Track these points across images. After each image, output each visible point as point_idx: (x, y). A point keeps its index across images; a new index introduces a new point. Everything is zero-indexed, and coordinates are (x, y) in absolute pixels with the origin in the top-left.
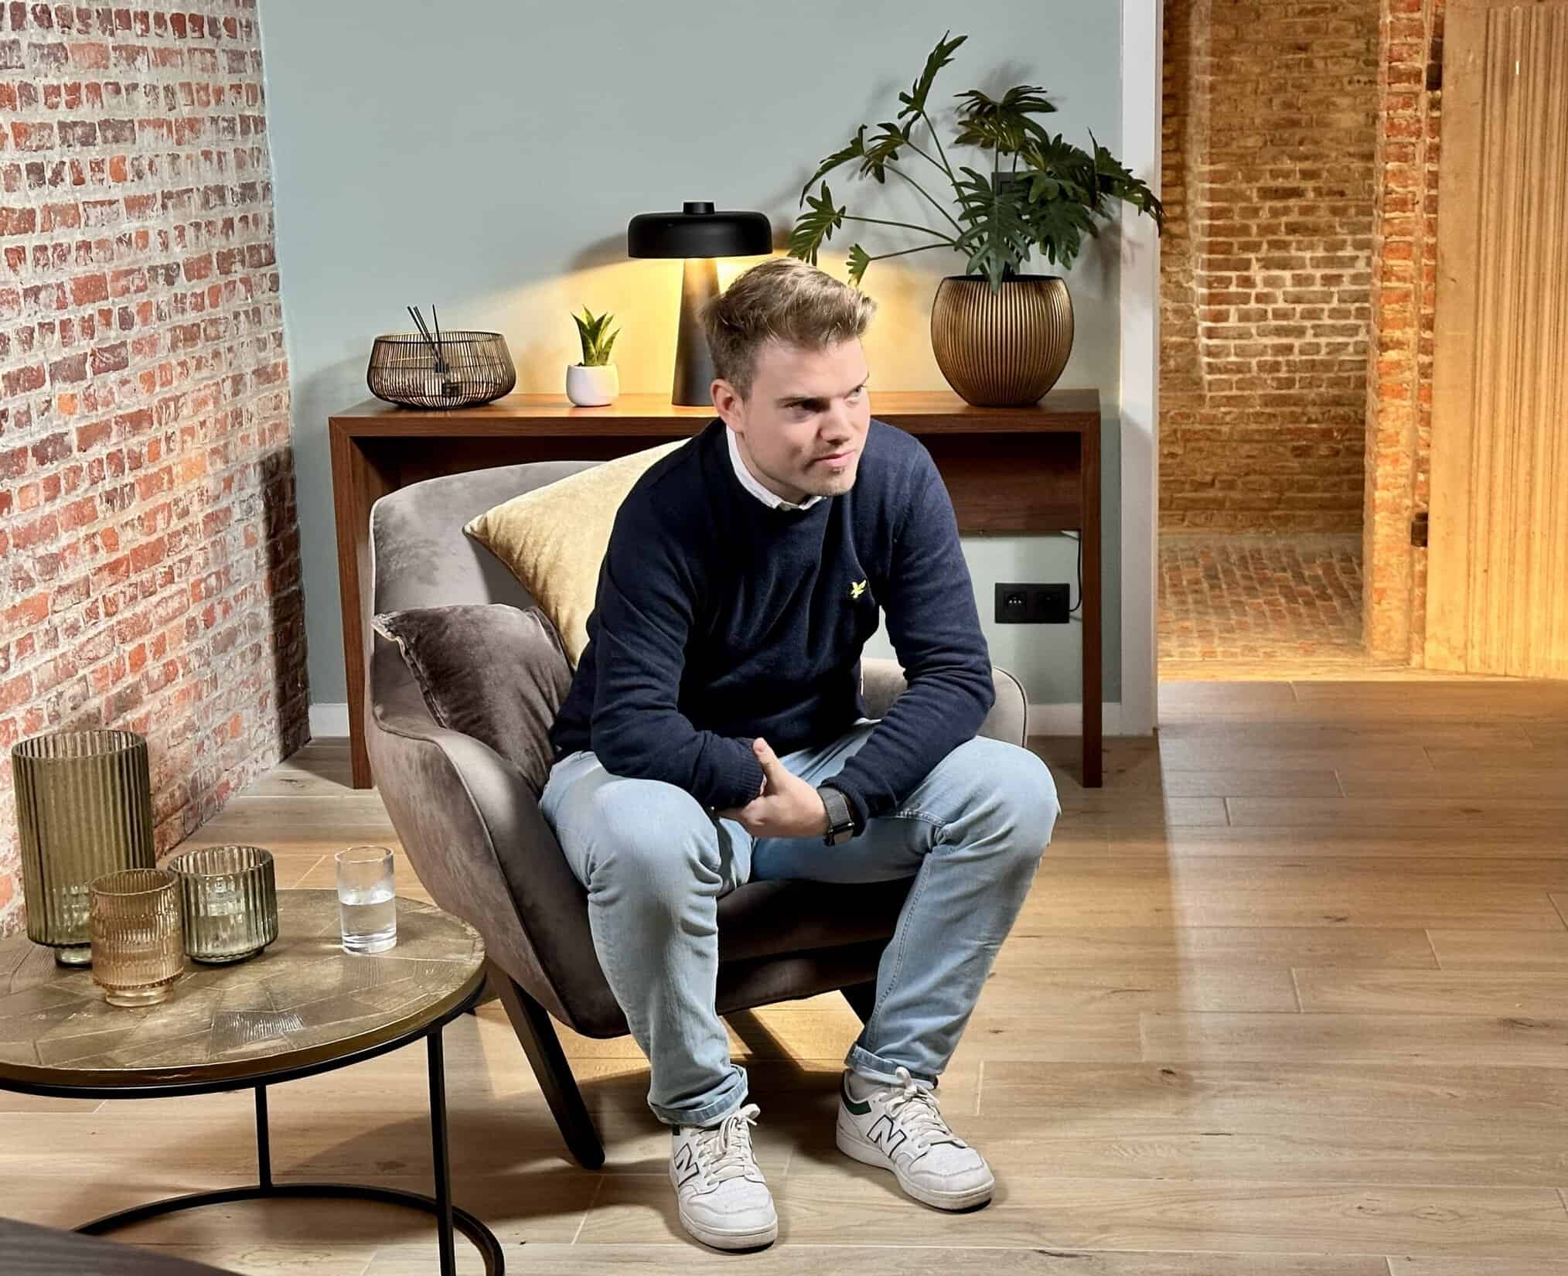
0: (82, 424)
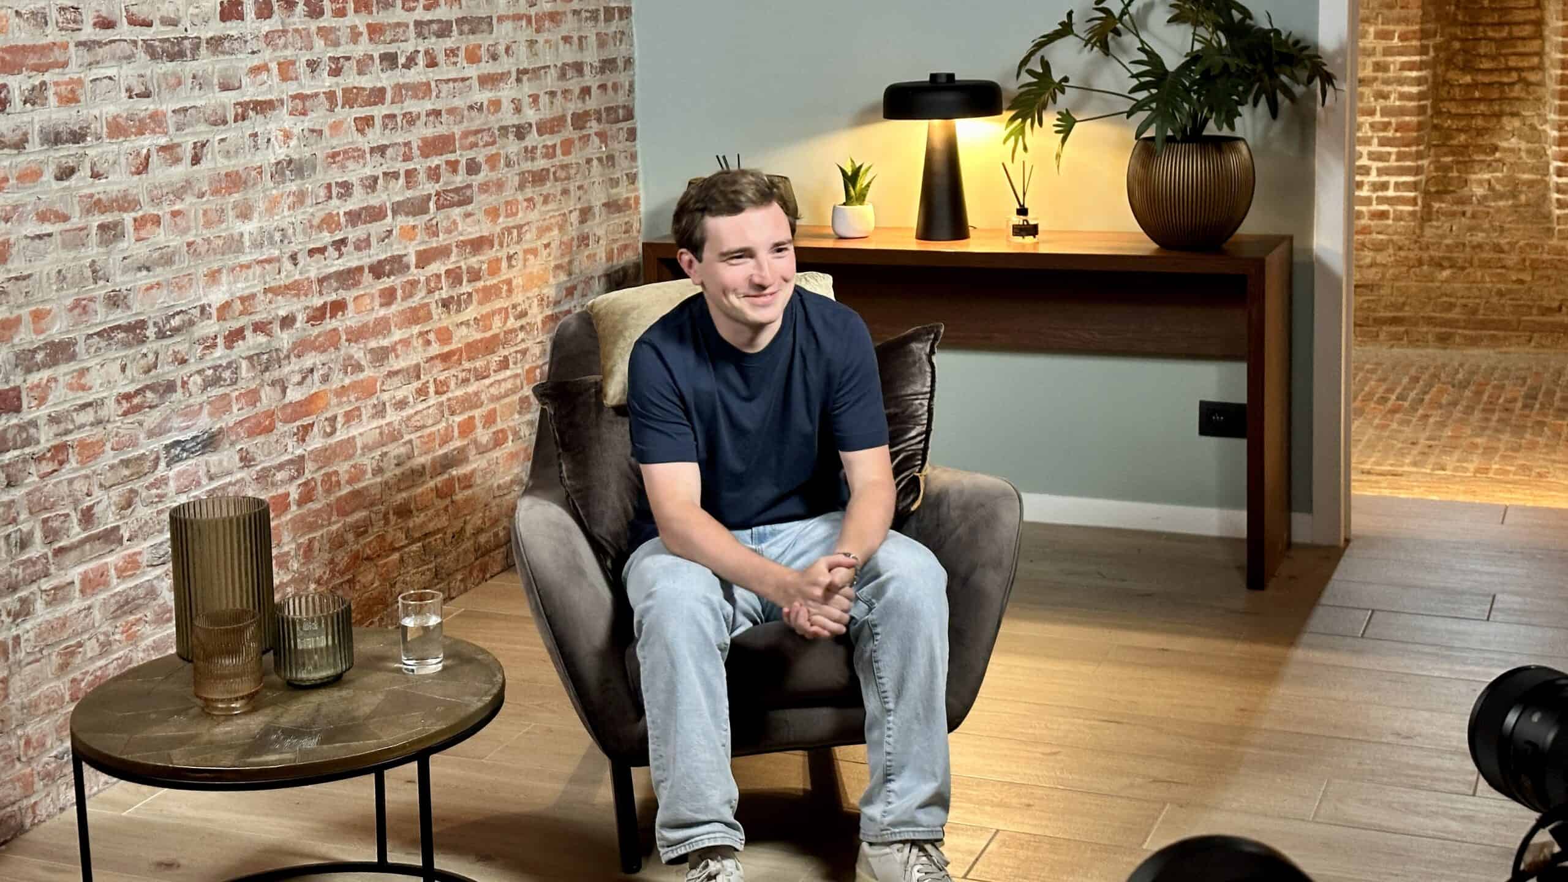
0: (422, 248)
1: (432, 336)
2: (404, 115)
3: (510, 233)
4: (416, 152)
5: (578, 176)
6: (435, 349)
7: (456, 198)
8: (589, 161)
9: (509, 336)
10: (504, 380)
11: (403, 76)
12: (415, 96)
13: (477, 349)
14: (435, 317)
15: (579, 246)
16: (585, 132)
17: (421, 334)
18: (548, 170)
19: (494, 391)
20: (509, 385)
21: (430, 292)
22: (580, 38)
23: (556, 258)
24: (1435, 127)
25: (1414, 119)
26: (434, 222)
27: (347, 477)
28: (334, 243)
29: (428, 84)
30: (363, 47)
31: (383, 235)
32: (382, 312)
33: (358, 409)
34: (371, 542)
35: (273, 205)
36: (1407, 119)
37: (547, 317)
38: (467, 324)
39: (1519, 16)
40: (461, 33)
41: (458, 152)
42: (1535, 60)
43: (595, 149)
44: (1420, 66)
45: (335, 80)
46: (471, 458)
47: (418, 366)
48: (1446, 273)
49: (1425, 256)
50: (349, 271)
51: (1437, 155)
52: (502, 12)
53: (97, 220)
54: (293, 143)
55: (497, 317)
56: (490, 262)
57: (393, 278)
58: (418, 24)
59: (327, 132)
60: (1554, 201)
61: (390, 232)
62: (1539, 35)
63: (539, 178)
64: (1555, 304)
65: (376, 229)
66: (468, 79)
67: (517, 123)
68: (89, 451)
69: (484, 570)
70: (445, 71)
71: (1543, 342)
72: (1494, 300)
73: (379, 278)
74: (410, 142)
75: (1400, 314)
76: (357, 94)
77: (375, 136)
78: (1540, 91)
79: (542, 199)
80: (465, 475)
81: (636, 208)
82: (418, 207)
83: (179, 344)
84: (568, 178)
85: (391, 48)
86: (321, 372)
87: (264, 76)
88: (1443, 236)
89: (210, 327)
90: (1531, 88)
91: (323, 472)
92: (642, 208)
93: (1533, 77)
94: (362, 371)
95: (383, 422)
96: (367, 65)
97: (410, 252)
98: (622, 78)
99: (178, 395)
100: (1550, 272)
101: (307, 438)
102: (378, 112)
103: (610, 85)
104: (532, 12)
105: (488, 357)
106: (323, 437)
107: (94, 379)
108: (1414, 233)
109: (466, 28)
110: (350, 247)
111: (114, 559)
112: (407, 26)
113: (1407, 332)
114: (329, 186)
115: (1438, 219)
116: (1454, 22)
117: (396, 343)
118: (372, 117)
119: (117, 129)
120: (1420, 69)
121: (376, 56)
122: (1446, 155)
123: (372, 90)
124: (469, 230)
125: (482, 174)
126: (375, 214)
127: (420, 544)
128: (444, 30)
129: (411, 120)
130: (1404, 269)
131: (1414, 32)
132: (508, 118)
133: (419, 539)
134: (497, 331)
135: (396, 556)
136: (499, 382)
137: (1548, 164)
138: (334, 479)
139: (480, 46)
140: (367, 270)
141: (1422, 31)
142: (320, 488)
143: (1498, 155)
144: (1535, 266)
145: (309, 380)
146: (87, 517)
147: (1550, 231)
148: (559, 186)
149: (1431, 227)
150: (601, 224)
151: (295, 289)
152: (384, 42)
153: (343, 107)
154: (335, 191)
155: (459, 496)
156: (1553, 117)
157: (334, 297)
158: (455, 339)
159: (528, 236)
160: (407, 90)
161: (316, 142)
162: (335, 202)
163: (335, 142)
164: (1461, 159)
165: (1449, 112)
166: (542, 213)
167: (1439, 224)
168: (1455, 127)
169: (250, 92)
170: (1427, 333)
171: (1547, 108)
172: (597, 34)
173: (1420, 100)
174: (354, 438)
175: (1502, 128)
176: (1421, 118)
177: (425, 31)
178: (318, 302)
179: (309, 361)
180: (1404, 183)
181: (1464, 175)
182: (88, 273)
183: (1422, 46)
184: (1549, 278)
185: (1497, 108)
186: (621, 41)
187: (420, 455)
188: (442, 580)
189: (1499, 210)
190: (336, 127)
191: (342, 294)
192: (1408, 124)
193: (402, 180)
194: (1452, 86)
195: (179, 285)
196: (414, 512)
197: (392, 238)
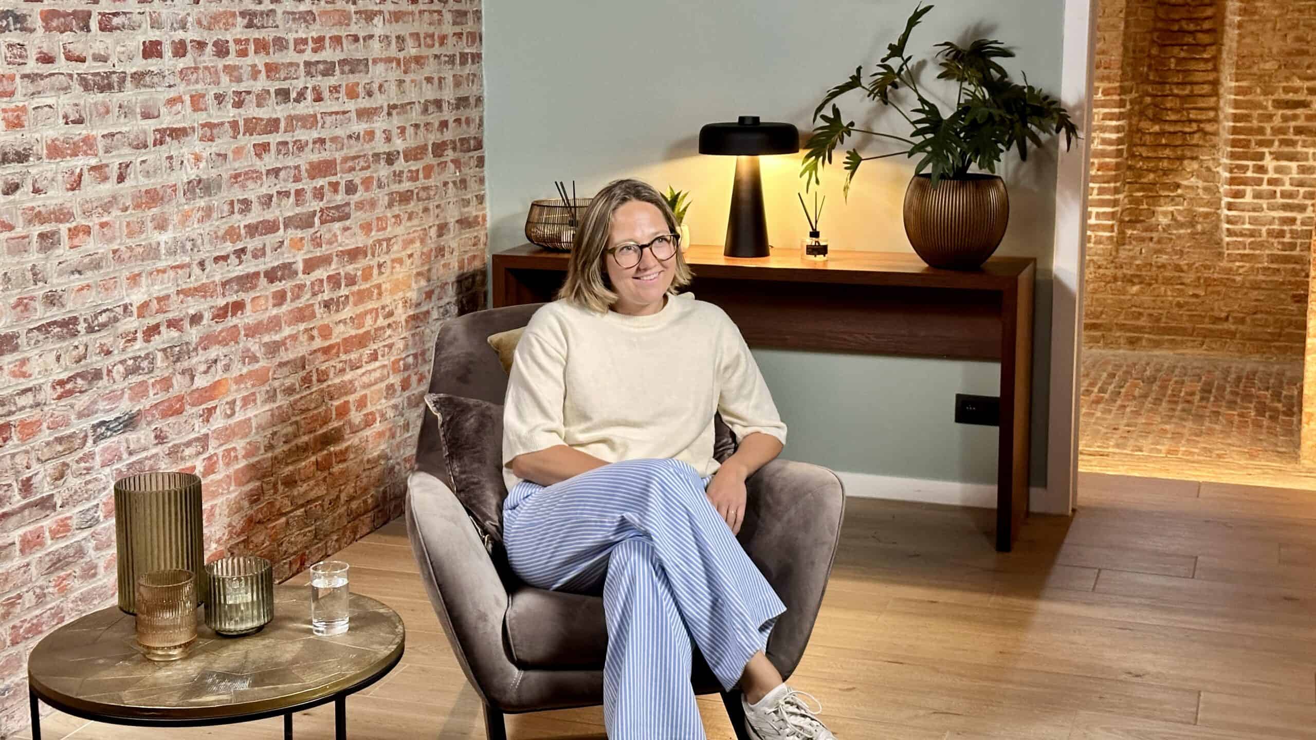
1: (315, 333)
2: (295, 142)
3: (380, 245)
4: (304, 174)
5: (437, 197)
6: (318, 343)
7: (337, 215)
8: (445, 184)
9: (379, 333)
10: (374, 370)
11: (293, 108)
12: (304, 127)
13: (352, 343)
14: (318, 316)
15: (436, 257)
16: (442, 159)
17: (306, 330)
18: (412, 192)
19: (365, 379)
20: (377, 374)
21: (314, 294)
22: (440, 80)
23: (417, 267)
24: (1130, 168)
25: (1113, 160)
26: (318, 234)
27: (243, 453)
28: (236, 252)
29: (315, 116)
30: (261, 83)
31: (276, 246)
32: (275, 311)
33: (254, 394)
34: (262, 508)
35: (186, 218)
36: (1107, 160)
37: (409, 317)
38: (343, 321)
39: (1199, 77)
40: (343, 73)
41: (339, 175)
42: (1212, 114)
43: (451, 173)
44: (1119, 117)
45: (237, 111)
46: (346, 437)
47: (303, 358)
48: (1135, 288)
49: (1119, 273)
50: (248, 276)
51: (1131, 191)
52: (375, 56)
53: (37, 229)
54: (202, 165)
55: (369, 317)
56: (364, 270)
57: (284, 282)
58: (308, 64)
59: (230, 156)
60: (1224, 230)
61: (282, 242)
62: (1215, 93)
63: (405, 197)
64: (1223, 315)
65: (270, 240)
66: (347, 112)
67: (387, 151)
68: (29, 429)
69: (355, 532)
70: (329, 105)
71: (1214, 346)
72: (1175, 310)
73: (272, 282)
74: (299, 166)
75: (1099, 321)
76: (256, 123)
77: (270, 161)
78: (1215, 139)
79: (407, 215)
80: (341, 451)
81: (483, 225)
82: (306, 222)
83: (105, 338)
84: (428, 198)
85: (285, 85)
86: (223, 363)
87: (179, 106)
88: (1134, 258)
89: (131, 323)
90: (1208, 137)
91: (224, 448)
92: (488, 224)
93: (1209, 127)
94: (258, 362)
95: (275, 405)
96: (265, 99)
97: (299, 259)
98: (473, 113)
99: (105, 381)
100: (1219, 288)
101: (211, 420)
102: (273, 139)
103: (463, 119)
104: (401, 55)
105: (361, 350)
106: (225, 418)
107: (33, 367)
108: (1111, 255)
109: (347, 68)
110: (249, 255)
111: (49, 523)
112: (298, 65)
113: (1103, 336)
114: (232, 203)
115: (1130, 243)
116: (1147, 81)
117: (286, 338)
118: (269, 144)
119: (55, 151)
120: (1119, 119)
121: (272, 91)
122: (1138, 190)
123: (269, 120)
124: (347, 241)
125: (358, 194)
126: (270, 227)
127: (302, 510)
128: (329, 70)
129: (301, 146)
130: (1103, 284)
131: (1115, 88)
132: (380, 146)
133: (302, 506)
134: (369, 328)
135: (283, 520)
136: (370, 372)
137: (1220, 199)
138: (233, 454)
139: (358, 84)
140: (262, 275)
141: (1121, 87)
142: (221, 462)
143: (1180, 191)
144: (1208, 282)
145: (213, 369)
146: (27, 486)
147: (1220, 254)
148: (421, 205)
149: (1124, 249)
150: (454, 238)
151: (202, 291)
152: (279, 79)
153: (244, 134)
154: (237, 207)
155: (336, 469)
156: (1225, 161)
157: (235, 298)
158: (334, 335)
159: (395, 248)
160: (298, 121)
161: (222, 165)
162: (237, 216)
163: (237, 165)
164: (1150, 194)
165: (1141, 155)
166: (406, 228)
167: (1131, 247)
168: (1145, 167)
169: (167, 121)
170: (1119, 337)
171: (1220, 154)
172: (454, 76)
173: (1118, 145)
174: (250, 419)
175: (1184, 169)
176: (1118, 160)
177: (313, 70)
178: (221, 302)
179: (214, 352)
180: (1104, 213)
181: (1152, 208)
182: (29, 275)
183: (1121, 100)
184: (1218, 293)
185: (1179, 153)
186: (473, 82)
187: (304, 434)
188: (321, 540)
189: (1179, 237)
190: (238, 152)
191: (242, 296)
192: (1107, 164)
193: (292, 199)
194: (1144, 134)
195: (106, 287)
196: (300, 483)
197: (283, 249)
